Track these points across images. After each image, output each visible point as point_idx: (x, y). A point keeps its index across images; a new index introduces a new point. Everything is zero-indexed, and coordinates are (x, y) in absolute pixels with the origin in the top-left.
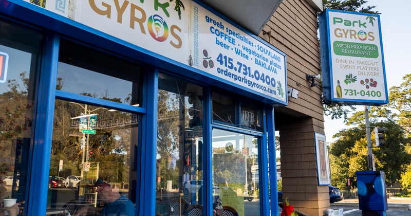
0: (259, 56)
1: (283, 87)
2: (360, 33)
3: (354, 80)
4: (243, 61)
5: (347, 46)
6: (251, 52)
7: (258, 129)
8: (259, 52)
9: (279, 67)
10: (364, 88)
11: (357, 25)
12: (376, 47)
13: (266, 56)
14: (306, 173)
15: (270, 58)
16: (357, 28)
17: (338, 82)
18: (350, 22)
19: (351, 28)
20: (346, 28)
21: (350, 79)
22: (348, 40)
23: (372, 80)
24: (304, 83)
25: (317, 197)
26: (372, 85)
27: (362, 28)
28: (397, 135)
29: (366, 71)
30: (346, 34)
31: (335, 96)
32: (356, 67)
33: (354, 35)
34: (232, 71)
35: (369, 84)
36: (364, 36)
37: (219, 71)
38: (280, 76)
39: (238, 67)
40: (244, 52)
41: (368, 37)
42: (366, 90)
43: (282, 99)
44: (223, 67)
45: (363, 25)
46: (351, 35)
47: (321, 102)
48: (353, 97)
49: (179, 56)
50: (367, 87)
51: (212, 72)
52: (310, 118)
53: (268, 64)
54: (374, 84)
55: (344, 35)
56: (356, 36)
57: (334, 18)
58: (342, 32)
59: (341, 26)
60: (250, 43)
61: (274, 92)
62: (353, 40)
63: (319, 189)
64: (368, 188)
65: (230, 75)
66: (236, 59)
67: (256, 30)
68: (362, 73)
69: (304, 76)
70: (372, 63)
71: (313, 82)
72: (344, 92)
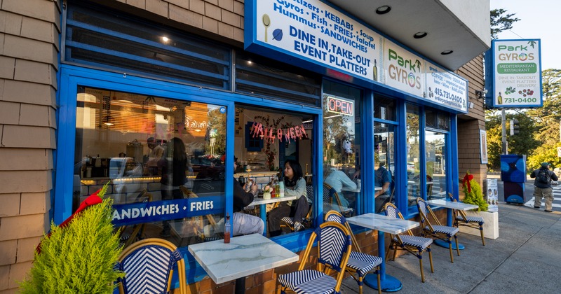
0: (454, 85)
1: (466, 103)
2: (521, 55)
3: (513, 91)
4: (447, 90)
5: (509, 66)
6: (450, 83)
7: (446, 129)
8: (454, 82)
9: (464, 90)
10: (521, 96)
11: (519, 49)
12: (535, 65)
13: (458, 84)
14: (471, 156)
15: (459, 85)
16: (519, 51)
17: (500, 93)
18: (513, 48)
19: (514, 52)
20: (509, 53)
21: (510, 90)
22: (511, 61)
23: (529, 90)
24: (474, 97)
25: (479, 171)
26: (528, 94)
27: (524, 51)
28: (527, 125)
29: (524, 84)
30: (509, 57)
31: (497, 104)
32: (516, 82)
33: (516, 57)
34: (441, 97)
35: (526, 93)
36: (525, 57)
37: (436, 98)
38: (464, 96)
39: (443, 93)
40: (447, 84)
41: (529, 58)
42: (523, 98)
43: (464, 109)
44: (438, 96)
45: (525, 48)
46: (513, 57)
47: (484, 108)
48: (512, 104)
49: (417, 93)
50: (525, 95)
51: (433, 99)
52: (477, 119)
53: (458, 89)
54: (531, 93)
55: (507, 58)
56: (518, 58)
57: (499, 46)
58: (506, 56)
59: (505, 51)
60: (450, 78)
61: (460, 106)
62: (515, 61)
63: (481, 166)
64: (510, 167)
65: (440, 99)
66: (443, 89)
67: (453, 69)
68: (521, 86)
69: (474, 92)
70: (530, 77)
71: (481, 95)
72: (504, 101)
